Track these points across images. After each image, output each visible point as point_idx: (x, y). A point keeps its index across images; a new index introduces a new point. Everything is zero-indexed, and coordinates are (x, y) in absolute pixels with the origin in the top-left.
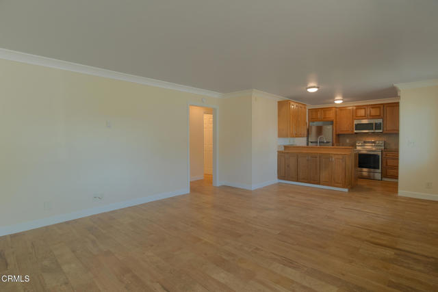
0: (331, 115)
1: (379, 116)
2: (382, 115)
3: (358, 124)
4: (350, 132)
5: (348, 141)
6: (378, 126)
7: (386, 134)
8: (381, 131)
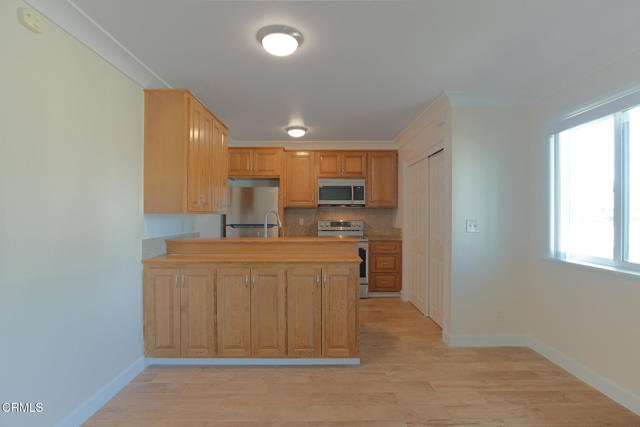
0: (273, 166)
1: (361, 173)
2: (364, 173)
3: (324, 188)
4: (310, 204)
5: (302, 222)
6: (359, 193)
7: (371, 208)
8: (363, 202)
